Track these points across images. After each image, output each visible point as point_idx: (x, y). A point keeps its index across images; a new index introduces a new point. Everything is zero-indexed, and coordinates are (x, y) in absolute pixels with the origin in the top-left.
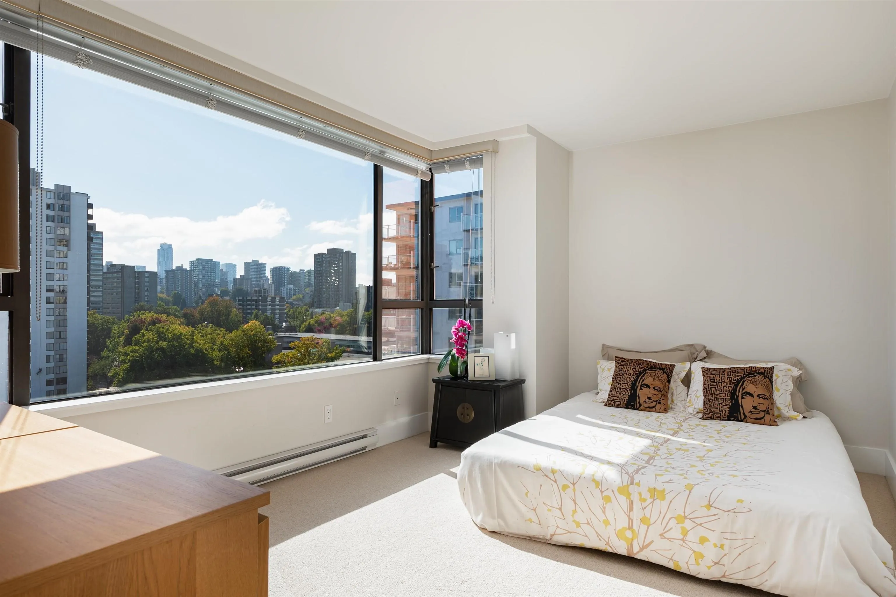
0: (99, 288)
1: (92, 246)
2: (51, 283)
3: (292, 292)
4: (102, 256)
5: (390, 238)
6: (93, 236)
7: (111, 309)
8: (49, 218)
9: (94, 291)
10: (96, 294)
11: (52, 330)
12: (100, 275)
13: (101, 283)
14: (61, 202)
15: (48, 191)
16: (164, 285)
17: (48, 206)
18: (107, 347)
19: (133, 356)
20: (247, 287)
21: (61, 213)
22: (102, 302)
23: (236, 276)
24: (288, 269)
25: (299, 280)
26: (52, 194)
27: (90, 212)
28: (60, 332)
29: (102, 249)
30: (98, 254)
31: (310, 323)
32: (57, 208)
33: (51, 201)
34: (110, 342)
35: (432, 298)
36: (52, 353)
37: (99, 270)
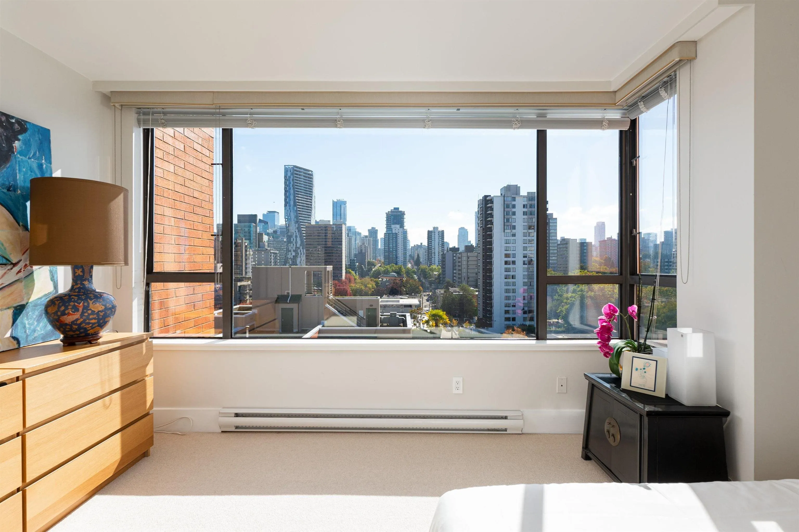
1: (550, 228)
2: (525, 252)
4: (556, 234)
6: (551, 221)
7: (562, 268)
8: (525, 213)
10: (553, 258)
11: (526, 280)
12: (555, 246)
13: (556, 251)
14: (530, 202)
15: (524, 197)
16: (599, 251)
17: (524, 206)
18: (557, 293)
19: (571, 300)
20: (666, 251)
21: (530, 209)
22: (556, 263)
23: (656, 242)
26: (526, 198)
28: (530, 282)
29: (556, 229)
30: (554, 233)
32: (528, 207)
33: (526, 203)
34: (560, 290)
35: (633, 272)
36: (526, 295)
37: (555, 243)
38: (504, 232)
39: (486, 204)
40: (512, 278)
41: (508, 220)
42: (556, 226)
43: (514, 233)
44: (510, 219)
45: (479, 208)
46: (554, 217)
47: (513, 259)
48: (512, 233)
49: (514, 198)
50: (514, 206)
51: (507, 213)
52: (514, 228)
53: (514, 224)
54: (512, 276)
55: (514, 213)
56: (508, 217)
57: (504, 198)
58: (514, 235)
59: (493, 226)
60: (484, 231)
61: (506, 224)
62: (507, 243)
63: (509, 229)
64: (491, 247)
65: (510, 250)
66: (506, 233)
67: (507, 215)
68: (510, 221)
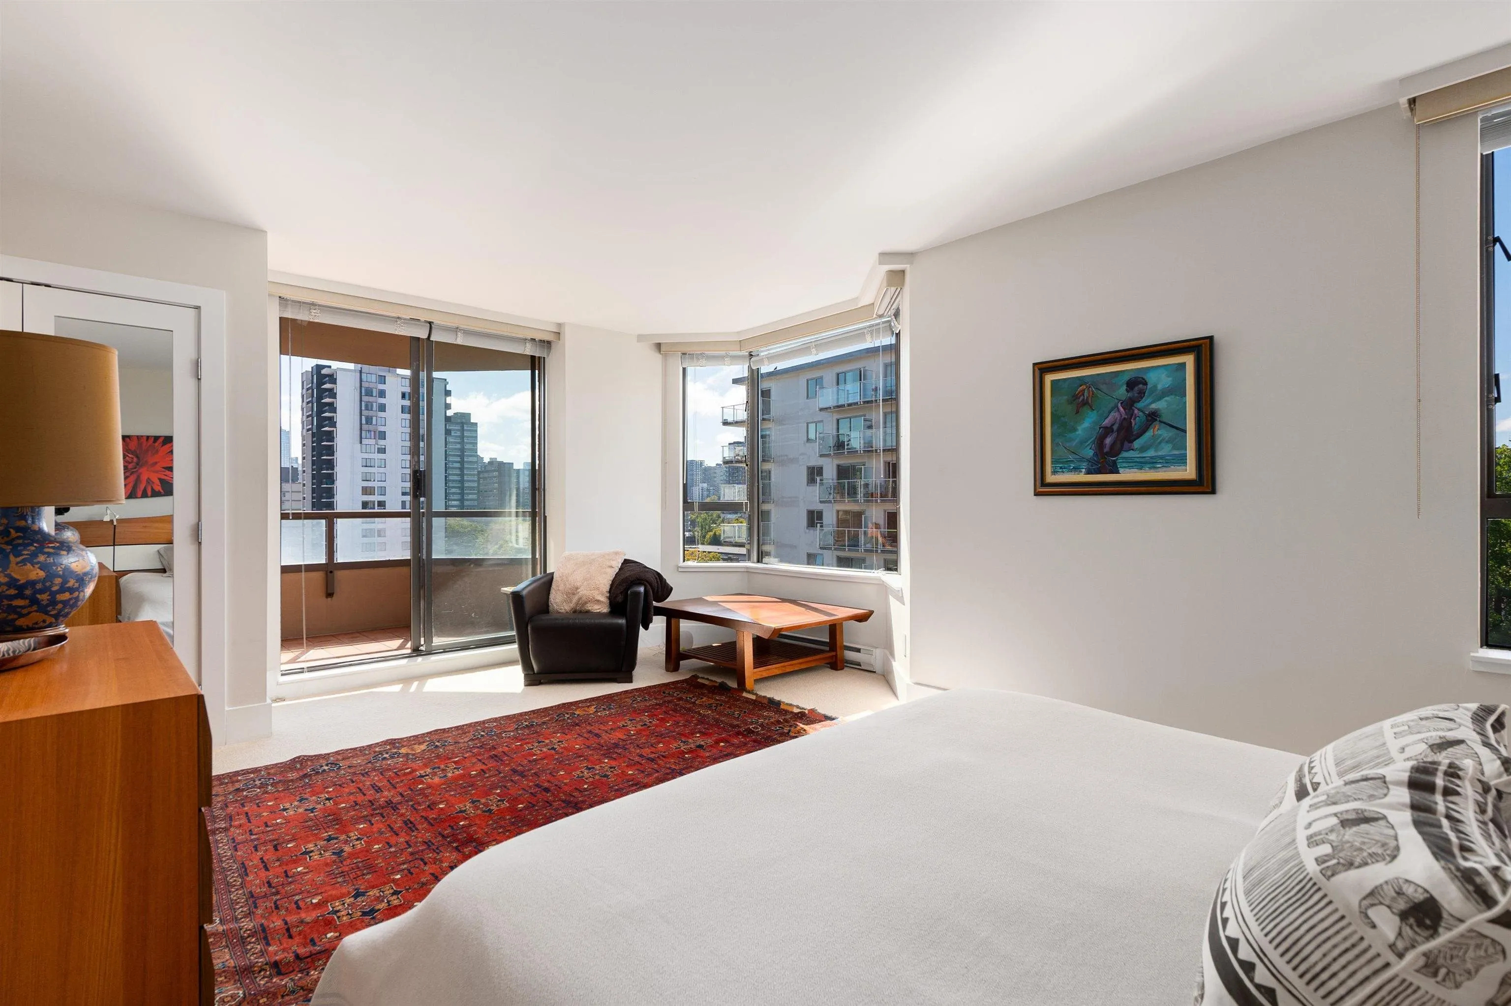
0: (474, 490)
1: (465, 441)
3: (705, 493)
4: (478, 452)
5: (737, 422)
6: (450, 428)
8: (405, 410)
9: (468, 494)
10: (470, 497)
12: (474, 475)
15: (404, 377)
17: (404, 396)
24: (701, 463)
25: (715, 477)
26: (408, 380)
27: (448, 400)
29: (477, 443)
30: (471, 450)
31: (715, 533)
33: (407, 390)
37: (474, 469)
38: (361, 443)
39: (320, 382)
40: (379, 536)
41: (369, 420)
42: (476, 437)
43: (384, 447)
44: (374, 419)
45: (305, 390)
46: (472, 421)
47: (381, 498)
48: (379, 447)
49: (383, 378)
50: (382, 394)
51: (367, 406)
52: (382, 436)
53: (382, 429)
54: (379, 531)
55: (382, 408)
56: (370, 413)
57: (361, 375)
58: (382, 451)
59: (335, 429)
60: (315, 439)
61: (365, 427)
62: (366, 466)
63: (373, 437)
64: (331, 472)
65: (374, 481)
66: (364, 446)
67: (367, 409)
68: (374, 422)
